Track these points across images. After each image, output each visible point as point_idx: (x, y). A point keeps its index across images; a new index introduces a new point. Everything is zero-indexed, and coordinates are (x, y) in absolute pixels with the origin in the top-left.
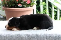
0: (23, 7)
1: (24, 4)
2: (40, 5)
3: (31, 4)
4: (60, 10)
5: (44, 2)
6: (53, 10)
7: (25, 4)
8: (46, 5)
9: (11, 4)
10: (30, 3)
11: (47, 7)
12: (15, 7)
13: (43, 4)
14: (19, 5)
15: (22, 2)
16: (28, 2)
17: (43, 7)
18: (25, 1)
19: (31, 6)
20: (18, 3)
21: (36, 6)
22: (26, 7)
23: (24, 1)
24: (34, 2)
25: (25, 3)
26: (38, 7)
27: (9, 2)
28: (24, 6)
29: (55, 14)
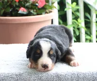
0: (29, 14)
1: (31, 8)
2: (66, 10)
3: (47, 7)
5: (75, 4)
7: (34, 7)
8: (78, 10)
11: (81, 14)
12: (12, 16)
13: (72, 8)
14: (22, 10)
15: (28, 4)
16: (40, 5)
17: (73, 13)
18: (34, 2)
19: (47, 11)
20: (19, 7)
21: (59, 11)
22: (35, 13)
23: (31, 1)
24: (53, 3)
26: (62, 13)
28: (32, 11)
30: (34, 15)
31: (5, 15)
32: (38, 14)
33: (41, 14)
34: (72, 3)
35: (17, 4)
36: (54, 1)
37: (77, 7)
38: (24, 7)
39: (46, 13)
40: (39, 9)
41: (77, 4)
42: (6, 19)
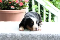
0: (15, 9)
1: (17, 6)
9: (4, 6)
10: (23, 5)
12: (7, 9)
13: (35, 7)
15: (15, 4)
16: (21, 5)
17: (35, 10)
18: (18, 4)
22: (18, 9)
27: (2, 4)
28: (17, 8)
31: (4, 9)
32: (19, 9)
33: (21, 9)
34: (35, 5)
35: (10, 4)
36: (27, 3)
37: (37, 7)
38: (13, 6)
39: (23, 9)
40: (20, 7)
41: (37, 5)
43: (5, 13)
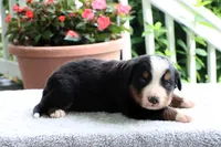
0: (83, 41)
1: (87, 32)
2: (144, 35)
3: (113, 29)
4: (218, 52)
5: (159, 24)
6: (192, 50)
7: (90, 29)
9: (40, 32)
10: (110, 26)
11: (171, 42)
13: (155, 31)
16: (101, 25)
17: (156, 41)
18: (91, 21)
19: (114, 36)
21: (132, 37)
22: (93, 40)
23: (86, 20)
24: (122, 23)
25: (90, 27)
26: (138, 40)
27: (33, 25)
28: (87, 36)
29: (199, 68)
30: (91, 43)
31: (42, 43)
32: (97, 42)
33: (103, 41)
34: (154, 23)
35: (63, 25)
36: (124, 19)
37: (163, 31)
38: (74, 29)
39: (112, 39)
40: (100, 32)
42: (45, 51)
43: (46, 59)
